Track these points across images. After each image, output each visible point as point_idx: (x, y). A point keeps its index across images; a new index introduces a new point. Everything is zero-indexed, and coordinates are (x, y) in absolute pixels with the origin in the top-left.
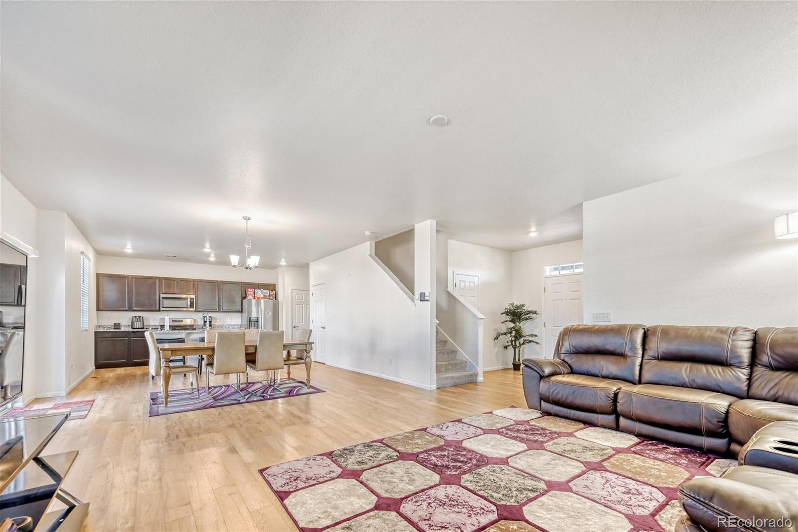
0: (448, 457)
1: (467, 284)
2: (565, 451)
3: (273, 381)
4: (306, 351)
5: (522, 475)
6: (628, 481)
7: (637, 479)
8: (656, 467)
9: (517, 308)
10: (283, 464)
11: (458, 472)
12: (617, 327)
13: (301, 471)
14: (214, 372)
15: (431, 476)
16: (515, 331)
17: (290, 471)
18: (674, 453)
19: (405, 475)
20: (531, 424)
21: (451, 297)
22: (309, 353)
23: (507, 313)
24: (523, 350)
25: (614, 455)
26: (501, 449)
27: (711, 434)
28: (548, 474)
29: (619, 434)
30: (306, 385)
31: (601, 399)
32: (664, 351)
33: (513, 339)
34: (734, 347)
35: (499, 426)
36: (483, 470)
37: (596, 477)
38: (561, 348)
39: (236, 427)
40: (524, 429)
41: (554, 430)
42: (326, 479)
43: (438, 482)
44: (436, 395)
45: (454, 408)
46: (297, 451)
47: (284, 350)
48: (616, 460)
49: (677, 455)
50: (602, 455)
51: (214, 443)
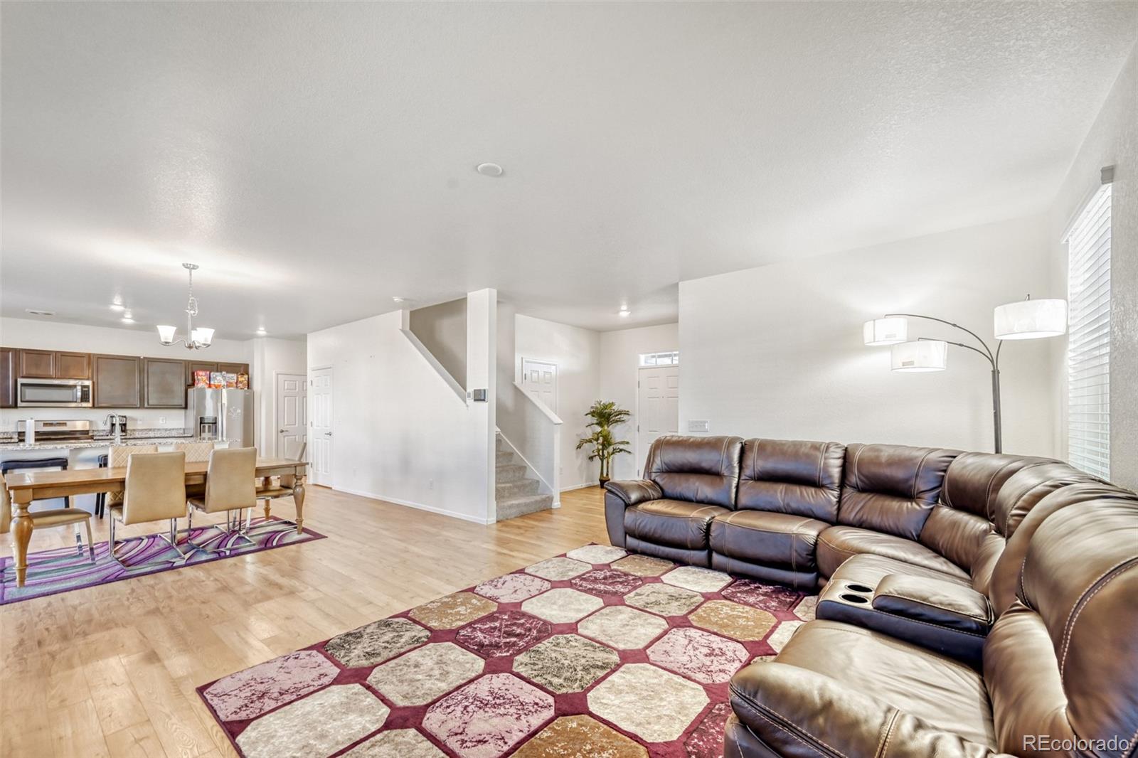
0: (500, 630)
1: (541, 374)
2: (648, 604)
3: (237, 523)
4: (296, 476)
5: (592, 646)
6: (713, 638)
7: (722, 634)
8: (744, 615)
9: (605, 407)
10: (242, 672)
11: (510, 652)
12: (714, 440)
13: (271, 681)
14: (124, 520)
15: (473, 664)
16: (603, 436)
17: (253, 683)
18: (765, 594)
19: (436, 667)
20: (612, 568)
21: (518, 393)
22: (301, 479)
23: (593, 414)
24: (612, 460)
25: (702, 603)
26: (571, 609)
27: (801, 568)
28: (624, 640)
29: (712, 574)
30: (296, 528)
31: (692, 531)
32: (760, 470)
33: (600, 447)
34: (826, 466)
35: (573, 574)
36: (545, 645)
37: (678, 636)
38: (652, 465)
39: (162, 614)
40: (602, 576)
41: (639, 574)
42: (312, 689)
43: (481, 672)
44: (494, 533)
45: (517, 551)
46: (268, 646)
47: (256, 476)
48: (704, 611)
49: (768, 596)
50: (689, 605)
51: (115, 648)
